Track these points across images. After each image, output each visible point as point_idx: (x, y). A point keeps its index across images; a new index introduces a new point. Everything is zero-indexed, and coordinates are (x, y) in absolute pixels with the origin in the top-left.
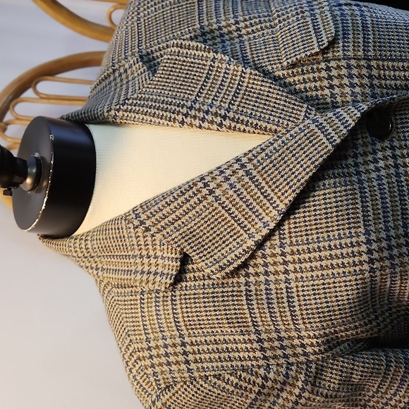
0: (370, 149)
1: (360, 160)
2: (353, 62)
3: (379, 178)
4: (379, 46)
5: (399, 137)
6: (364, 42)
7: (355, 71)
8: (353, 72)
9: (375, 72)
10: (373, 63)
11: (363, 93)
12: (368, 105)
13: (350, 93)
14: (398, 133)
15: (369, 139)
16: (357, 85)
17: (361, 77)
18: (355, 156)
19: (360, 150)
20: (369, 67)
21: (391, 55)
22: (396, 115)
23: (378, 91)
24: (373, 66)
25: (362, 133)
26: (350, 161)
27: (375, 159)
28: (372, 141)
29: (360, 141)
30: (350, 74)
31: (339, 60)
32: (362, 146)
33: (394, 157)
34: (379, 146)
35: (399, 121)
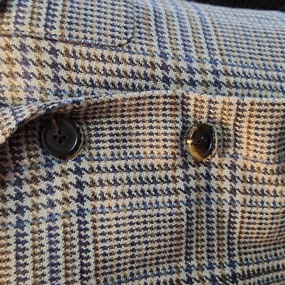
0: (43, 172)
1: (26, 188)
2: (29, 42)
3: (52, 218)
4: (70, 23)
5: (91, 155)
6: (48, 14)
7: (31, 55)
8: (28, 57)
9: (61, 60)
10: (60, 46)
11: (42, 88)
12: (32, 110)
13: (24, 86)
14: (90, 148)
15: (42, 159)
16: (34, 75)
17: (41, 64)
18: (19, 182)
19: (27, 174)
20: (53, 52)
21: (86, 38)
22: (88, 124)
23: (64, 86)
24: (58, 50)
25: (28, 149)
26: (11, 190)
27: (49, 187)
28: (47, 160)
29: (26, 161)
30: (24, 59)
31: (10, 36)
32: (30, 169)
33: (80, 185)
34: (57, 168)
35: (93, 133)
